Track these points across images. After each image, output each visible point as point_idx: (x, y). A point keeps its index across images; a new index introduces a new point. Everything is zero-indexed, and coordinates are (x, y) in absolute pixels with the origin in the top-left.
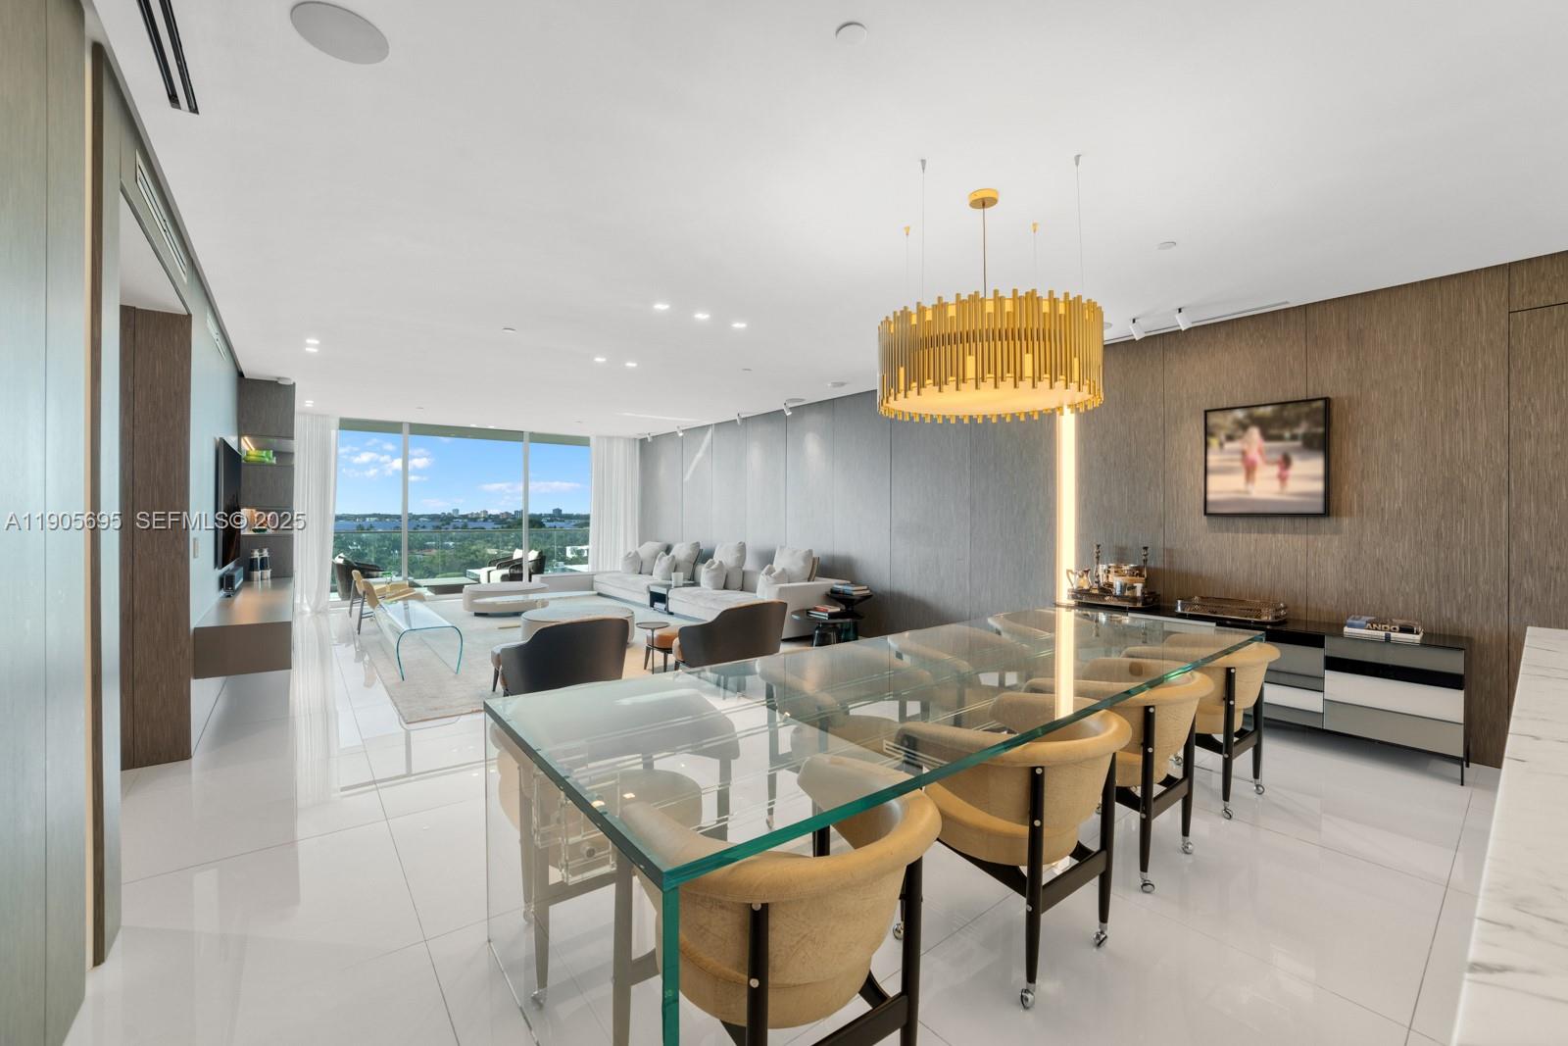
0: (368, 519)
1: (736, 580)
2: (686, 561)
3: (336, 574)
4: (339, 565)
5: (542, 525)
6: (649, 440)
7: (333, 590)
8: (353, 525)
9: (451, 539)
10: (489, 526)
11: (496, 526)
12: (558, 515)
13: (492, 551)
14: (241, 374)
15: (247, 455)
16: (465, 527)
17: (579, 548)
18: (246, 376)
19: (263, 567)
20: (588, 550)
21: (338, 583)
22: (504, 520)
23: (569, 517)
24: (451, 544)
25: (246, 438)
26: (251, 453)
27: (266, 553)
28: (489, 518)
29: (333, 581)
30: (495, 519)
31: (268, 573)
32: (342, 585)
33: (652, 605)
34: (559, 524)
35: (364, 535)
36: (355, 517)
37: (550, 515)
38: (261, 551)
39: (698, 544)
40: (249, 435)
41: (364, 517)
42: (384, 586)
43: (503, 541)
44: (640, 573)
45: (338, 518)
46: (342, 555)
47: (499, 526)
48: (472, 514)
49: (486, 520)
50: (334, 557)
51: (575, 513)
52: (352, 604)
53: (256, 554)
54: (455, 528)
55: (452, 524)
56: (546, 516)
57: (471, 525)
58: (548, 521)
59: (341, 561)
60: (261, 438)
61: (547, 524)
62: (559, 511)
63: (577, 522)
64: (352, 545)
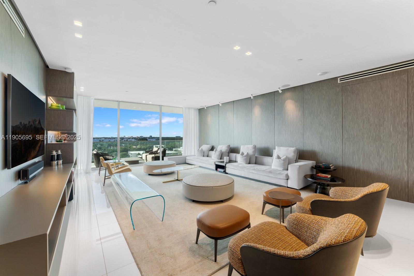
0: (102, 139)
1: (254, 160)
2: (226, 152)
3: (93, 157)
4: (95, 154)
5: (147, 140)
6: (205, 108)
7: (93, 162)
8: (98, 141)
9: (124, 144)
10: (133, 140)
11: (135, 140)
12: (151, 137)
13: (135, 147)
14: (46, 66)
15: (52, 105)
16: (127, 140)
17: (157, 146)
18: (50, 67)
19: (58, 159)
20: (159, 146)
21: (94, 160)
22: (137, 139)
23: (154, 138)
24: (124, 145)
25: (50, 97)
26: (53, 105)
27: (60, 152)
28: (133, 138)
29: (93, 159)
30: (135, 138)
31: (61, 162)
32: (96, 161)
33: (216, 170)
34: (151, 140)
35: (101, 143)
36: (99, 138)
37: (149, 137)
38: (57, 151)
39: (229, 146)
40: (52, 96)
41: (101, 138)
42: (113, 163)
43: (137, 144)
44: (203, 156)
45: (94, 138)
46: (96, 150)
47: (136, 140)
48: (129, 137)
49: (132, 139)
50: (93, 151)
51: (155, 137)
52: (100, 170)
53: (54, 153)
54: (125, 141)
55: (124, 140)
56: (148, 137)
57: (129, 140)
58: (148, 139)
59: (95, 152)
60: (58, 97)
61: (148, 140)
62: (151, 136)
63: (156, 139)
64: (98, 145)
